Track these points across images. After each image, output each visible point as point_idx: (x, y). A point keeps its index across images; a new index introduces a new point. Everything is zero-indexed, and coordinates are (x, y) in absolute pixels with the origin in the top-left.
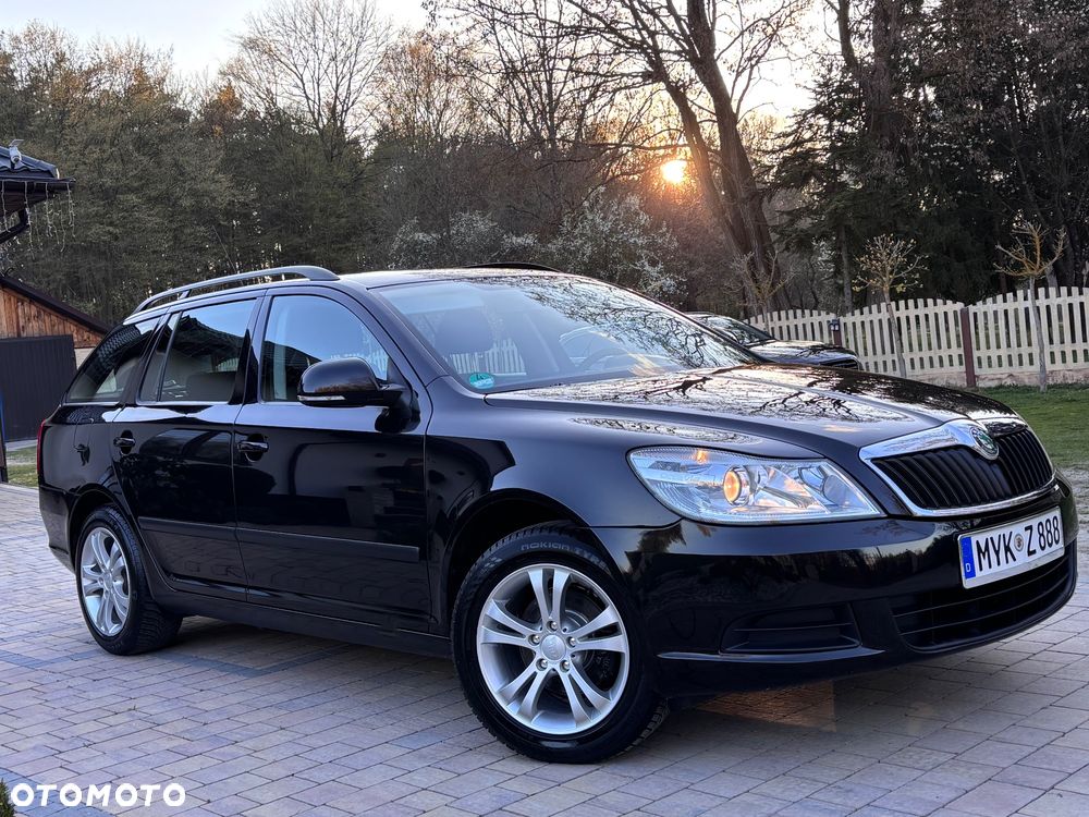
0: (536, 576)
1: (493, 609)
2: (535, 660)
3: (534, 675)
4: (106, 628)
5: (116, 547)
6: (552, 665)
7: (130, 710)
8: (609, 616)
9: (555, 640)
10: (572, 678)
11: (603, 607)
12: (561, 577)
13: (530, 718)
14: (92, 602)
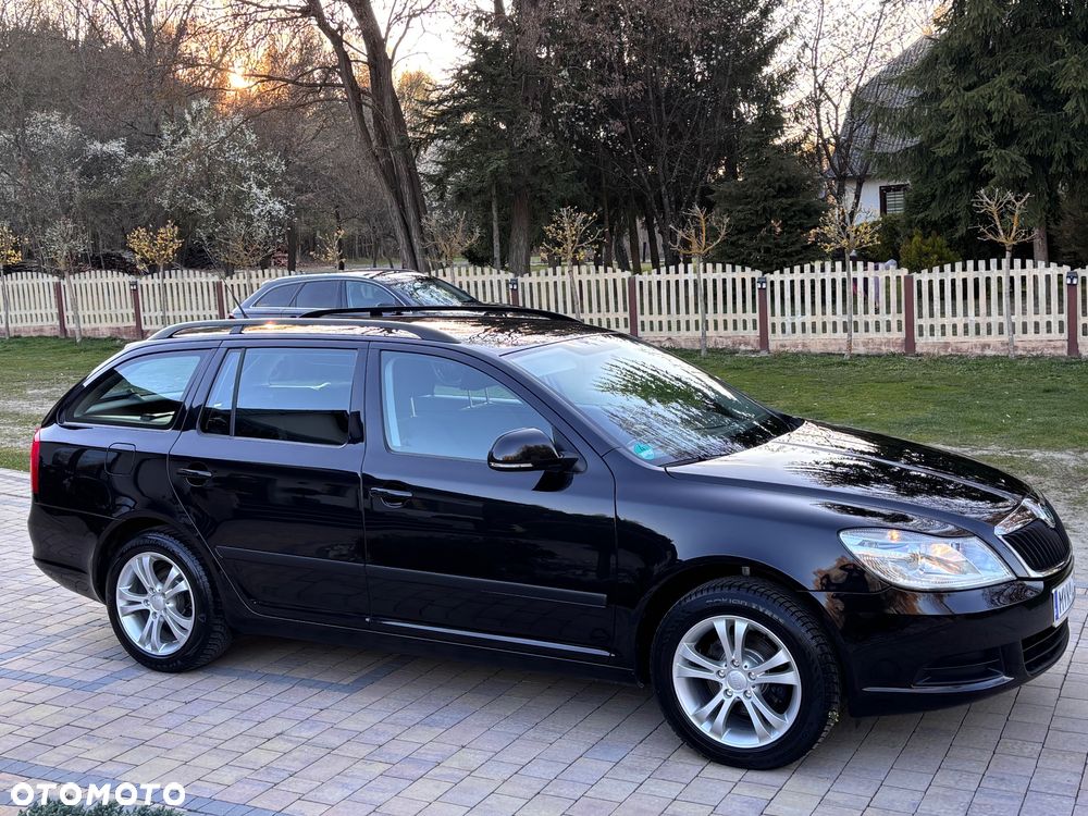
0: (720, 625)
1: (685, 649)
2: (722, 690)
3: (722, 703)
4: (154, 648)
5: (175, 572)
6: (737, 694)
8: (783, 657)
9: (739, 675)
10: (754, 704)
11: (776, 649)
12: (741, 626)
13: (720, 736)
14: (129, 624)
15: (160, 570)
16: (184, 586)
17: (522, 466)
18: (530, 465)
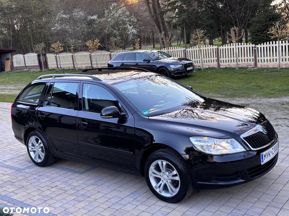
0: (159, 162)
1: (152, 168)
2: (161, 180)
3: (161, 184)
4: (37, 160)
5: (40, 141)
6: (165, 182)
7: (55, 186)
8: (175, 172)
9: (165, 176)
10: (169, 186)
12: (165, 163)
13: (162, 193)
14: (32, 154)
15: (37, 141)
16: (42, 145)
17: (110, 117)
18: (112, 117)
